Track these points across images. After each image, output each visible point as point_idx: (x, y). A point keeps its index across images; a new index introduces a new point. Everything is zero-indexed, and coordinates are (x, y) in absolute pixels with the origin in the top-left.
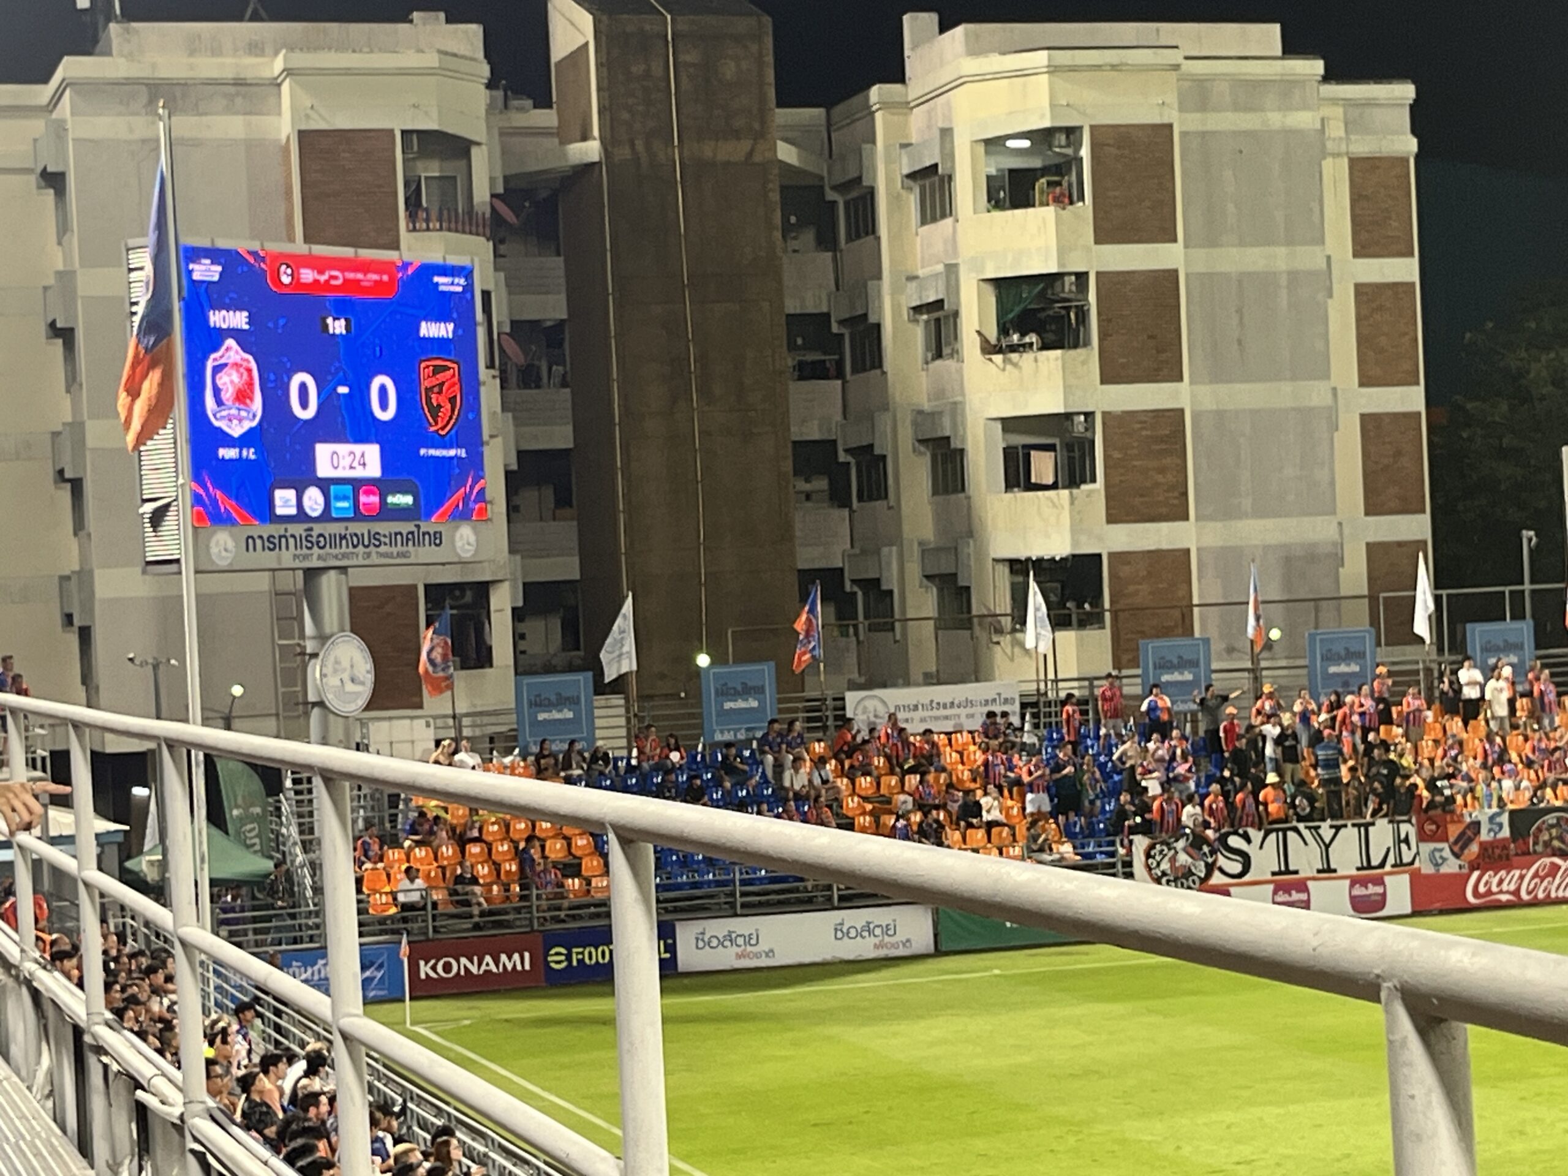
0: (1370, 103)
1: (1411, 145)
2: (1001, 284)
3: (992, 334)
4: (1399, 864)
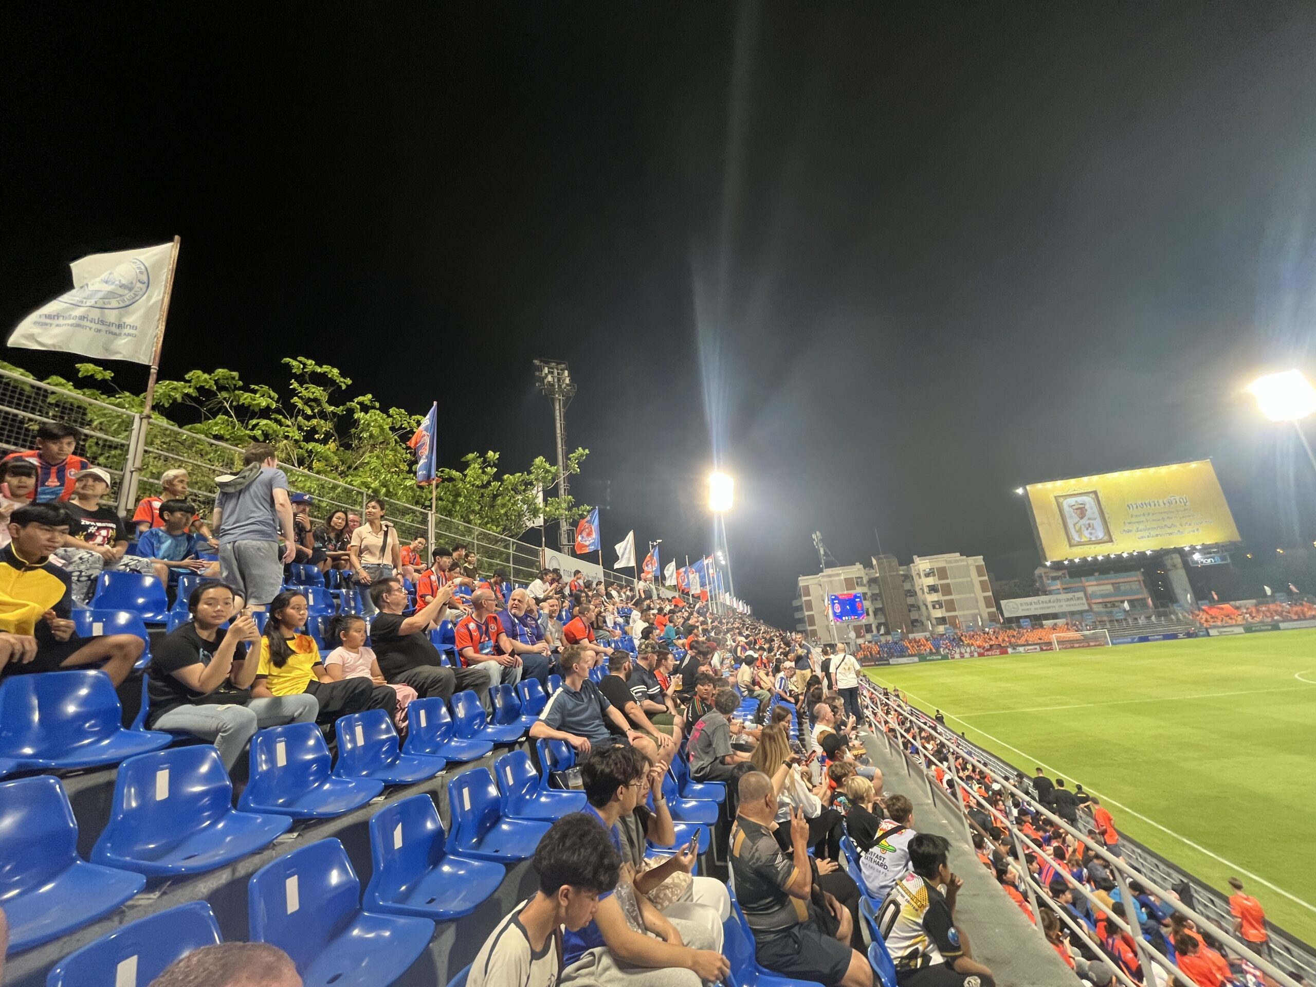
0: (977, 559)
2: (928, 586)
3: (928, 592)
4: (975, 651)
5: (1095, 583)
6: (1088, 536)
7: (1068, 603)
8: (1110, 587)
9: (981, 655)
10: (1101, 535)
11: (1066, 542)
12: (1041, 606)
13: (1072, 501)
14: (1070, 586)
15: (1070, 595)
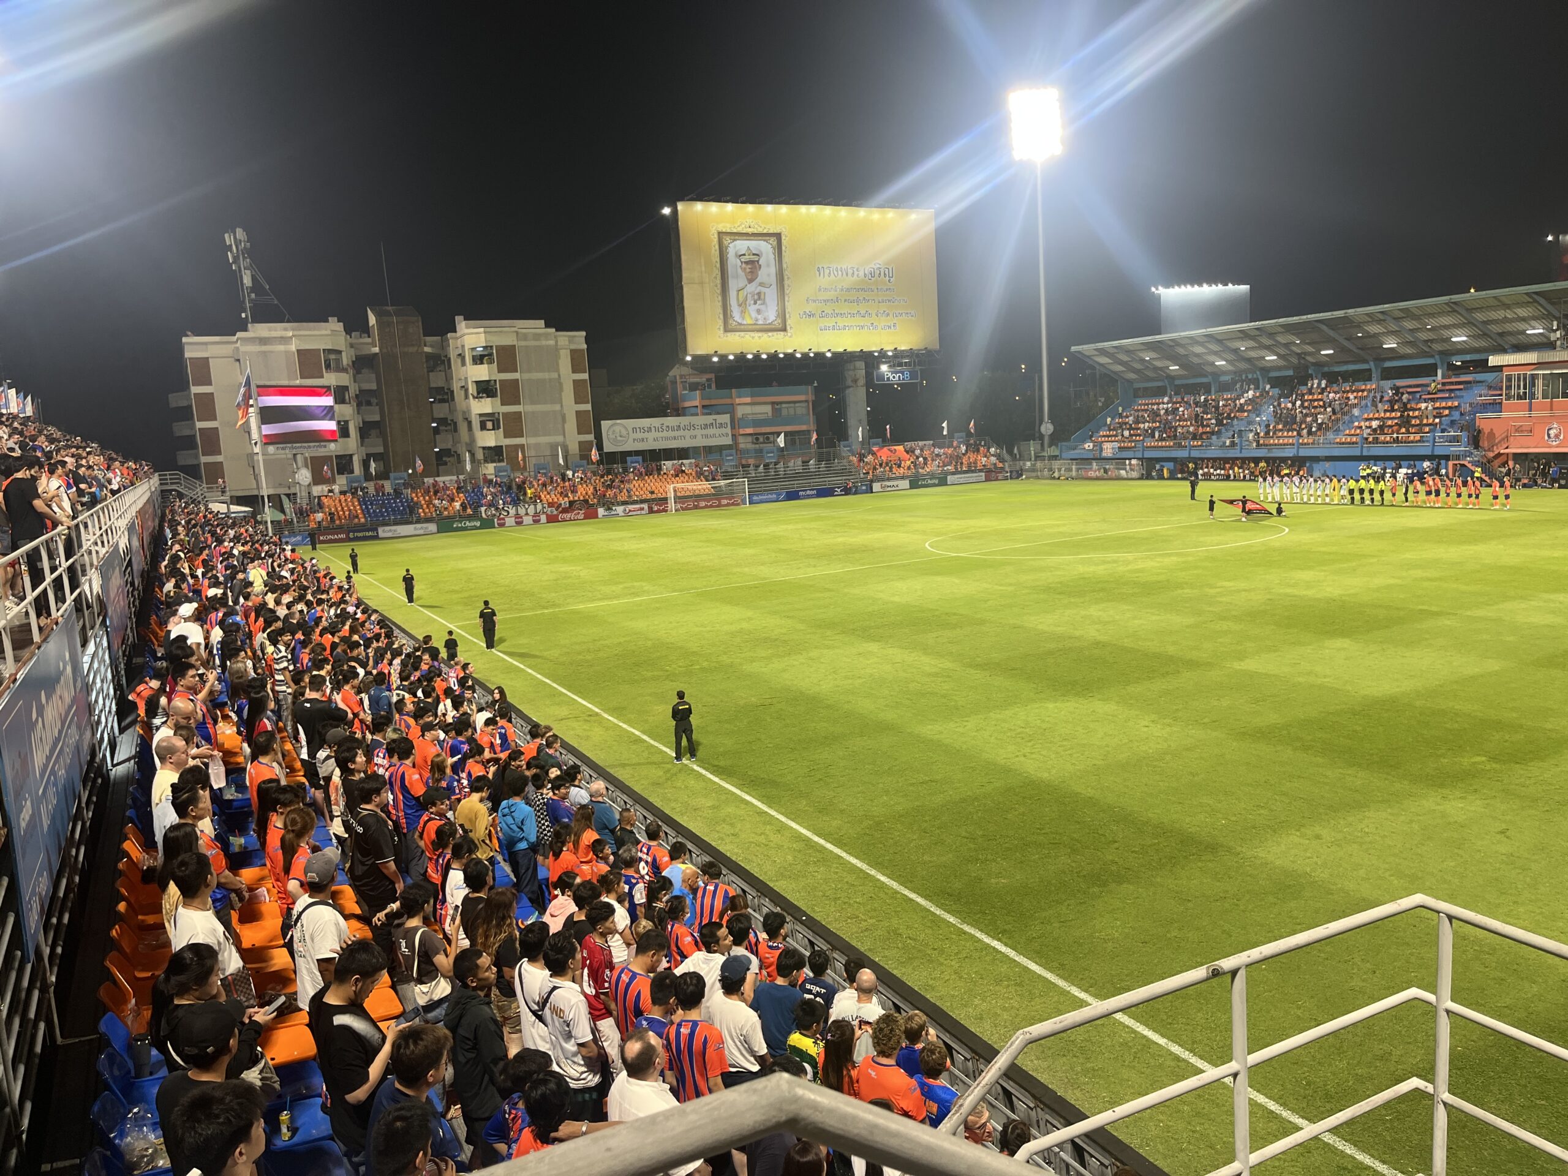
0: (574, 336)
1: (585, 346)
2: (477, 382)
3: (475, 394)
4: (544, 512)
5: (748, 400)
6: (754, 314)
7: (704, 432)
8: (768, 409)
9: (552, 519)
10: (771, 315)
11: (721, 323)
12: (665, 434)
13: (741, 245)
14: (713, 402)
15: (709, 419)
